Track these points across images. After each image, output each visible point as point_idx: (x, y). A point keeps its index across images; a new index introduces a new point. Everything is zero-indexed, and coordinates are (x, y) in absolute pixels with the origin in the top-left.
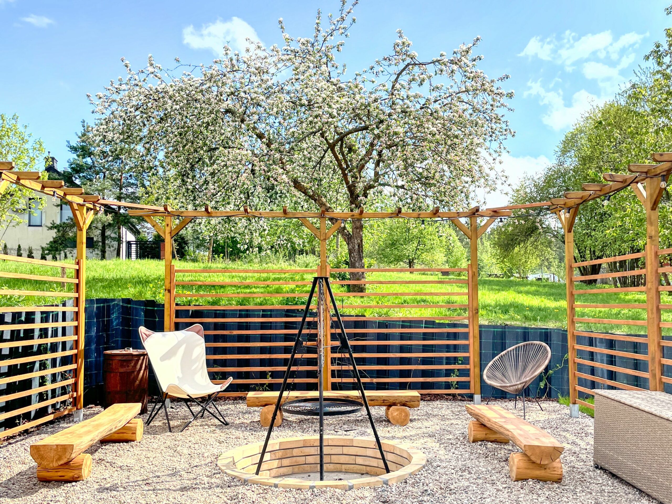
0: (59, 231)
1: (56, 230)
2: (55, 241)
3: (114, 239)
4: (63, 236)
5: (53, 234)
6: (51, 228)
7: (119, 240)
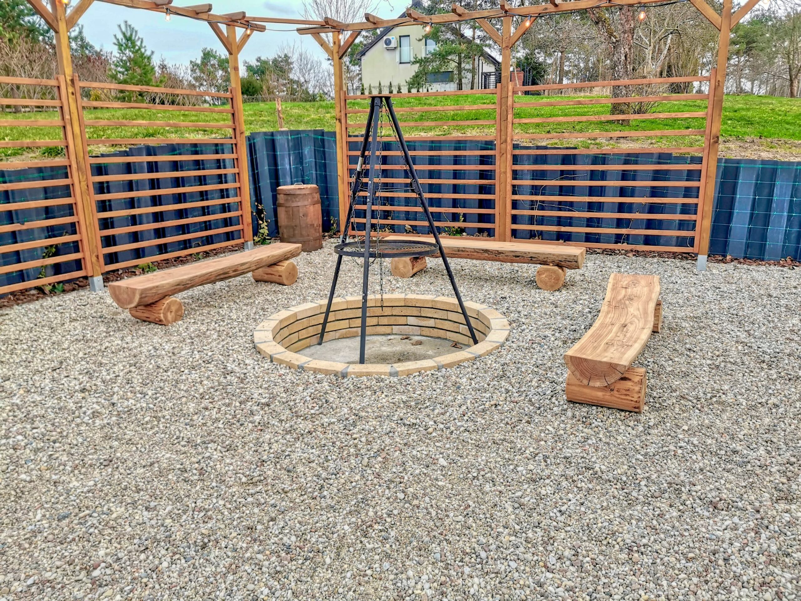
0: (420, 66)
1: (418, 65)
2: (417, 76)
3: (468, 70)
4: (424, 69)
5: (416, 68)
6: (414, 63)
7: (473, 71)
